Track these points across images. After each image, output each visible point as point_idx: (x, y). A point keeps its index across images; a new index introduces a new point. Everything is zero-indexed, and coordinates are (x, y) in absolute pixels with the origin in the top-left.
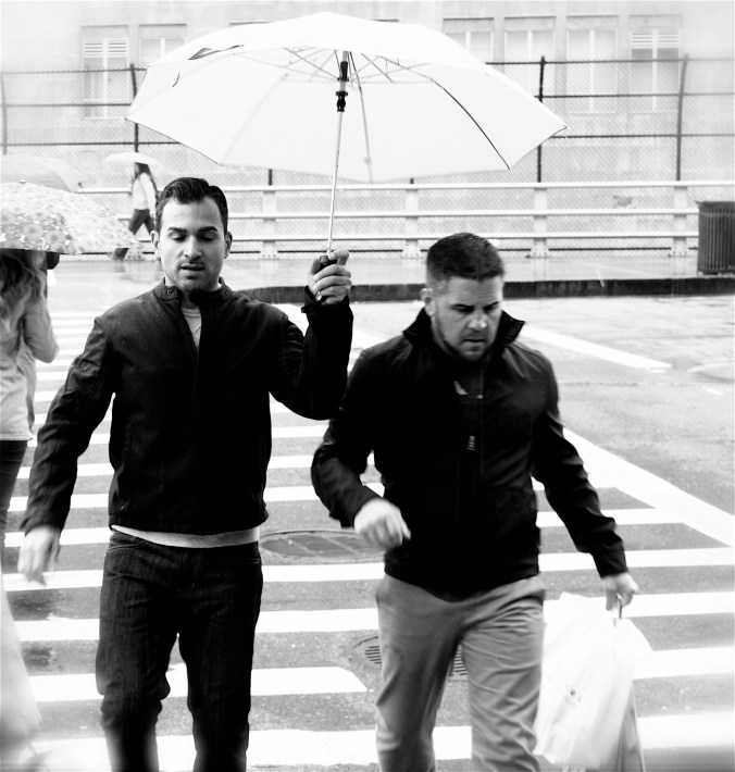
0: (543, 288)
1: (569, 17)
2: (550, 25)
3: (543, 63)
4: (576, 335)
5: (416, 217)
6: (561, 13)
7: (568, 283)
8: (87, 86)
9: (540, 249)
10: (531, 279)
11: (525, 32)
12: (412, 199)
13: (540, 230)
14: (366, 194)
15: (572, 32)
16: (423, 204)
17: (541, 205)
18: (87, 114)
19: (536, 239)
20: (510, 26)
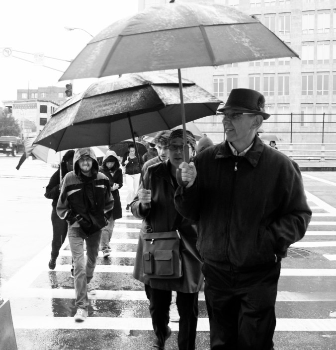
0: (323, 169)
1: (332, 103)
2: (327, 105)
3: (324, 114)
4: (330, 180)
5: (292, 151)
6: (330, 102)
7: (329, 168)
8: (214, 119)
9: (322, 160)
10: (320, 167)
11: (321, 107)
12: (291, 147)
13: (323, 155)
14: (281, 145)
15: (333, 107)
16: (293, 148)
17: (323, 149)
18: (213, 125)
19: (322, 157)
20: (318, 105)
